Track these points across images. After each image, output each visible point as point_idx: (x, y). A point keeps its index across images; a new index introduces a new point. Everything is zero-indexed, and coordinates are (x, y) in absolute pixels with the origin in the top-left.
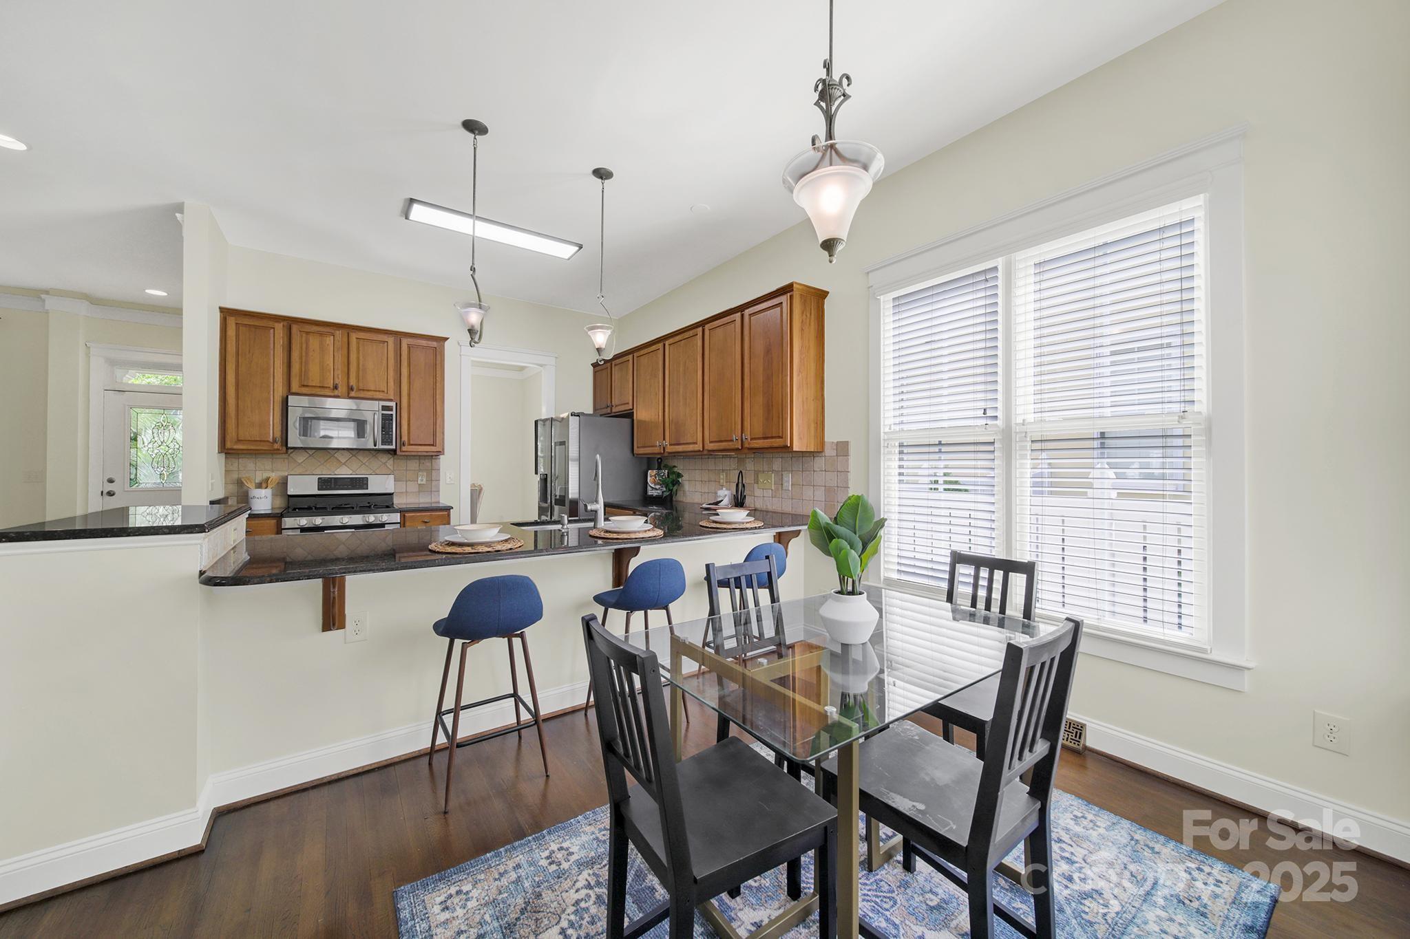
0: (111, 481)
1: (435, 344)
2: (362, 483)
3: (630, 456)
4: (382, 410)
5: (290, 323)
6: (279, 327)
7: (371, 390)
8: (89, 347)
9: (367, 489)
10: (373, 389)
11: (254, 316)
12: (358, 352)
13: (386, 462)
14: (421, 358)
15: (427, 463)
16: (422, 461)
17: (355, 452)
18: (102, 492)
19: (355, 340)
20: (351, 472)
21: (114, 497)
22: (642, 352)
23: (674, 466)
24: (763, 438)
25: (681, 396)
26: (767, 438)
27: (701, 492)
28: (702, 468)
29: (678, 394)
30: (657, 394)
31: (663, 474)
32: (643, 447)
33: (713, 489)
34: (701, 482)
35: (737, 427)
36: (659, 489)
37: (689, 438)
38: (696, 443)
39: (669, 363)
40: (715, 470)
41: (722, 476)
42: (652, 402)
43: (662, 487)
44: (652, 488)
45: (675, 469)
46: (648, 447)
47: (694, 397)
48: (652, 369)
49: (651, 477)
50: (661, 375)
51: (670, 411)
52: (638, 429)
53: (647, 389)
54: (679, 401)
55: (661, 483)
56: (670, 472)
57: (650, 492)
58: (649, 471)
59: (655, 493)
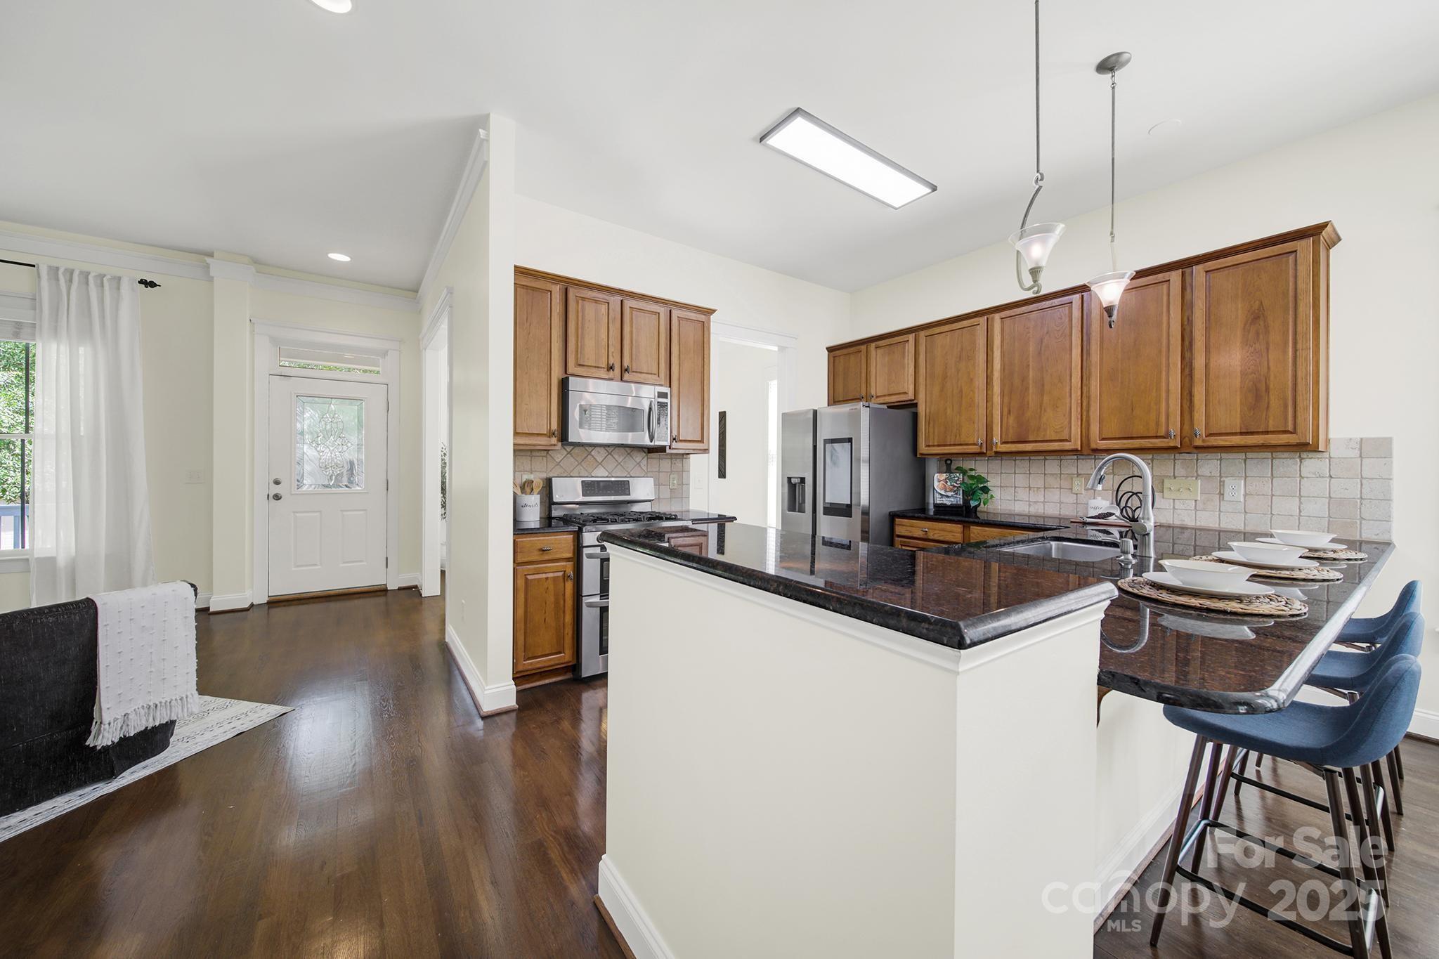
0: (277, 482)
1: (702, 317)
2: (623, 487)
3: (910, 455)
4: (658, 397)
5: (568, 284)
6: (557, 289)
7: (643, 373)
8: (254, 324)
9: (629, 494)
10: (645, 371)
11: (531, 275)
12: (632, 326)
13: (640, 462)
14: (690, 333)
15: (678, 463)
16: (674, 461)
17: (610, 449)
18: (268, 496)
19: (629, 309)
20: (607, 474)
21: (282, 499)
22: (938, 330)
23: (971, 470)
24: (1242, 434)
25: (1031, 382)
26: (1252, 433)
27: (1029, 501)
28: (1031, 472)
29: (1024, 379)
30: (972, 380)
31: (956, 479)
32: (939, 446)
33: (1056, 498)
34: (1028, 489)
35: (1172, 420)
36: (952, 496)
37: (1050, 435)
38: (1066, 441)
39: (1002, 341)
40: (1061, 474)
41: (1076, 482)
42: (961, 391)
43: (957, 494)
44: (941, 494)
45: (973, 473)
46: (950, 445)
47: (1062, 383)
48: (962, 349)
49: (939, 481)
50: (981, 357)
51: (1006, 400)
52: (929, 423)
53: (948, 374)
54: (1027, 389)
55: (955, 490)
56: (967, 477)
57: (938, 500)
58: (936, 476)
59: (946, 501)
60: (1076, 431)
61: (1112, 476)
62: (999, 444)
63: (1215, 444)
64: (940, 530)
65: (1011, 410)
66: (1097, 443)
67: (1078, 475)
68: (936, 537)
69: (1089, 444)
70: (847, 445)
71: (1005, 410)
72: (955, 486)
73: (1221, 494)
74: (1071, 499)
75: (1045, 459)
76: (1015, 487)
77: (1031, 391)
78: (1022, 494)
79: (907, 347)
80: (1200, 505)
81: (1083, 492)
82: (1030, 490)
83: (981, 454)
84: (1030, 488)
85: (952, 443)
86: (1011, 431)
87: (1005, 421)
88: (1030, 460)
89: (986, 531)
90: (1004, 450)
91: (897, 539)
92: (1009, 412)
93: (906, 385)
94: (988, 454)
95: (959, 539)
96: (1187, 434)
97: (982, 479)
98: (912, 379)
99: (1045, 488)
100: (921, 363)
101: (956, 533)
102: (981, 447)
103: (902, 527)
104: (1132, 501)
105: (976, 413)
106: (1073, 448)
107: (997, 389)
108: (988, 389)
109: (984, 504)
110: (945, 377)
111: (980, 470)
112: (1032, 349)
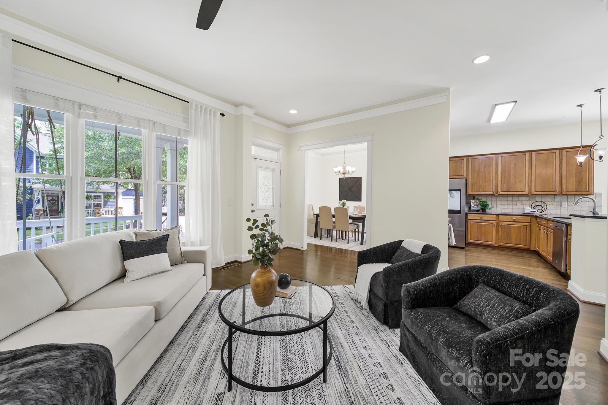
0: (252, 205)
22: (476, 157)
24: (575, 191)
25: (512, 175)
26: (578, 191)
28: (503, 200)
29: (509, 174)
30: (490, 173)
31: (477, 202)
32: (476, 192)
33: (511, 207)
35: (556, 187)
36: (477, 207)
37: (519, 190)
38: (524, 191)
39: (502, 162)
40: (513, 200)
41: (518, 203)
42: (486, 176)
44: (473, 206)
45: (481, 200)
46: (481, 192)
47: (522, 176)
48: (486, 164)
49: (472, 203)
50: (494, 167)
51: (503, 180)
52: (471, 186)
53: (481, 171)
55: (478, 205)
56: (480, 201)
57: (472, 208)
58: (471, 201)
59: (475, 209)
60: (527, 189)
61: (529, 201)
62: (500, 192)
63: (568, 193)
64: (486, 217)
66: (533, 192)
67: (519, 201)
68: (485, 219)
69: (531, 193)
70: (459, 192)
71: (503, 183)
73: (561, 206)
74: (516, 207)
75: (507, 196)
76: (497, 204)
77: (512, 177)
78: (499, 206)
79: (463, 161)
80: (555, 209)
81: (520, 205)
82: (502, 205)
83: (493, 195)
86: (505, 188)
87: (502, 185)
88: (502, 196)
89: (505, 217)
90: (502, 194)
91: (469, 220)
92: (504, 183)
93: (463, 173)
94: (496, 195)
95: (495, 220)
96: (561, 191)
97: (485, 202)
98: (465, 171)
99: (507, 204)
100: (469, 167)
101: (494, 218)
102: (494, 193)
103: (470, 216)
104: (537, 207)
105: (492, 183)
106: (526, 193)
107: (500, 176)
108: (496, 176)
109: (490, 209)
110: (479, 172)
111: (484, 199)
112: (512, 166)
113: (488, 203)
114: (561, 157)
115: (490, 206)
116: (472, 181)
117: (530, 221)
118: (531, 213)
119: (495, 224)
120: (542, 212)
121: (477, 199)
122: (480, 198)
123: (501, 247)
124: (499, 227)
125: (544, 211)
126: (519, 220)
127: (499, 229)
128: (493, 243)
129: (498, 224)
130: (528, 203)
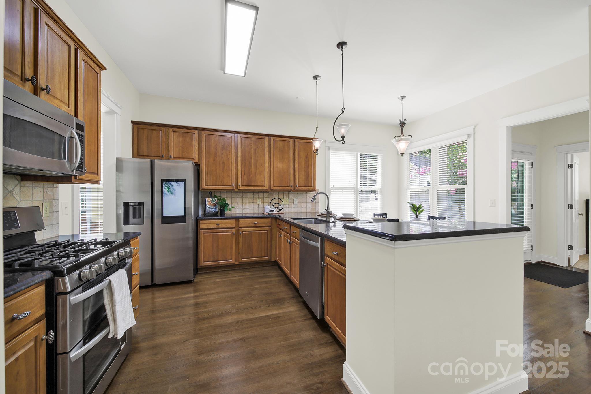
15: (49, 192)
16: (46, 190)
22: (212, 133)
23: (219, 196)
24: (305, 187)
25: (252, 163)
26: (306, 187)
27: (243, 208)
28: (243, 197)
29: (250, 163)
30: (229, 159)
31: (215, 200)
32: (212, 186)
33: (252, 206)
34: (242, 204)
35: (291, 182)
36: (214, 208)
37: (259, 184)
38: (264, 186)
39: (241, 146)
40: (253, 198)
41: (258, 200)
42: (224, 163)
43: (215, 207)
44: (209, 208)
46: (219, 186)
47: (262, 166)
48: (224, 145)
49: (208, 202)
51: (243, 169)
52: (207, 175)
53: (218, 154)
54: (251, 166)
55: (215, 205)
56: (219, 199)
57: (208, 210)
58: (207, 199)
59: (212, 211)
60: (267, 183)
61: (268, 198)
62: (240, 186)
63: (300, 189)
64: (225, 223)
65: (245, 173)
66: (272, 187)
67: (259, 198)
68: (223, 226)
69: (270, 188)
70: (182, 184)
72: (214, 204)
73: (293, 203)
74: (256, 206)
75: (248, 192)
76: (237, 203)
77: (252, 167)
78: (240, 206)
79: (194, 137)
80: (289, 206)
81: (261, 204)
82: (243, 204)
83: (232, 191)
84: (243, 203)
85: (220, 185)
86: (245, 181)
87: (243, 177)
88: (243, 192)
89: (246, 221)
90: (243, 189)
91: (201, 230)
92: (244, 174)
93: (194, 155)
94: (236, 190)
95: (234, 226)
96: (294, 186)
97: (224, 200)
98: (197, 152)
99: (248, 203)
100: (202, 146)
101: (233, 223)
102: (233, 187)
103: (204, 224)
104: (275, 206)
105: (231, 172)
106: (266, 189)
107: (239, 164)
108: (235, 164)
109: (229, 210)
110: (215, 155)
111: (223, 196)
112: (252, 151)
113: (228, 201)
114: (294, 147)
115: (230, 206)
116: (207, 169)
117: (270, 225)
118: (271, 213)
119: (234, 232)
120: (279, 211)
121: (215, 196)
122: (218, 194)
123: (242, 264)
124: (240, 237)
125: (281, 210)
126: (260, 223)
127: (239, 239)
128: (232, 261)
129: (237, 231)
130: (267, 200)
